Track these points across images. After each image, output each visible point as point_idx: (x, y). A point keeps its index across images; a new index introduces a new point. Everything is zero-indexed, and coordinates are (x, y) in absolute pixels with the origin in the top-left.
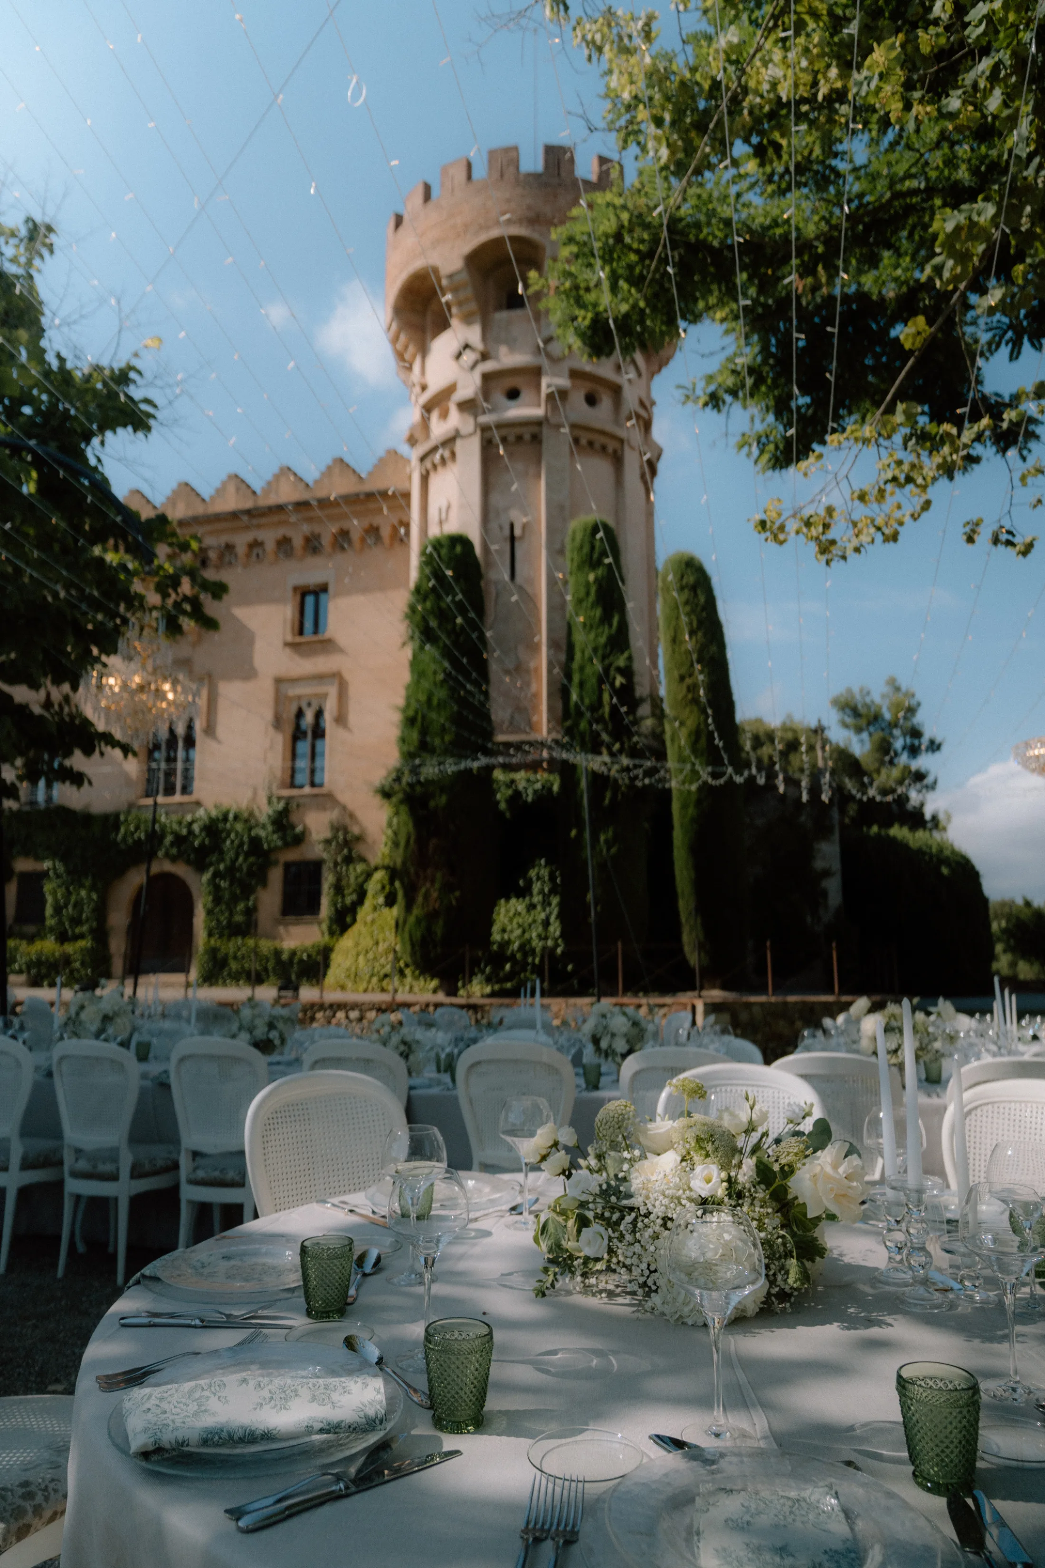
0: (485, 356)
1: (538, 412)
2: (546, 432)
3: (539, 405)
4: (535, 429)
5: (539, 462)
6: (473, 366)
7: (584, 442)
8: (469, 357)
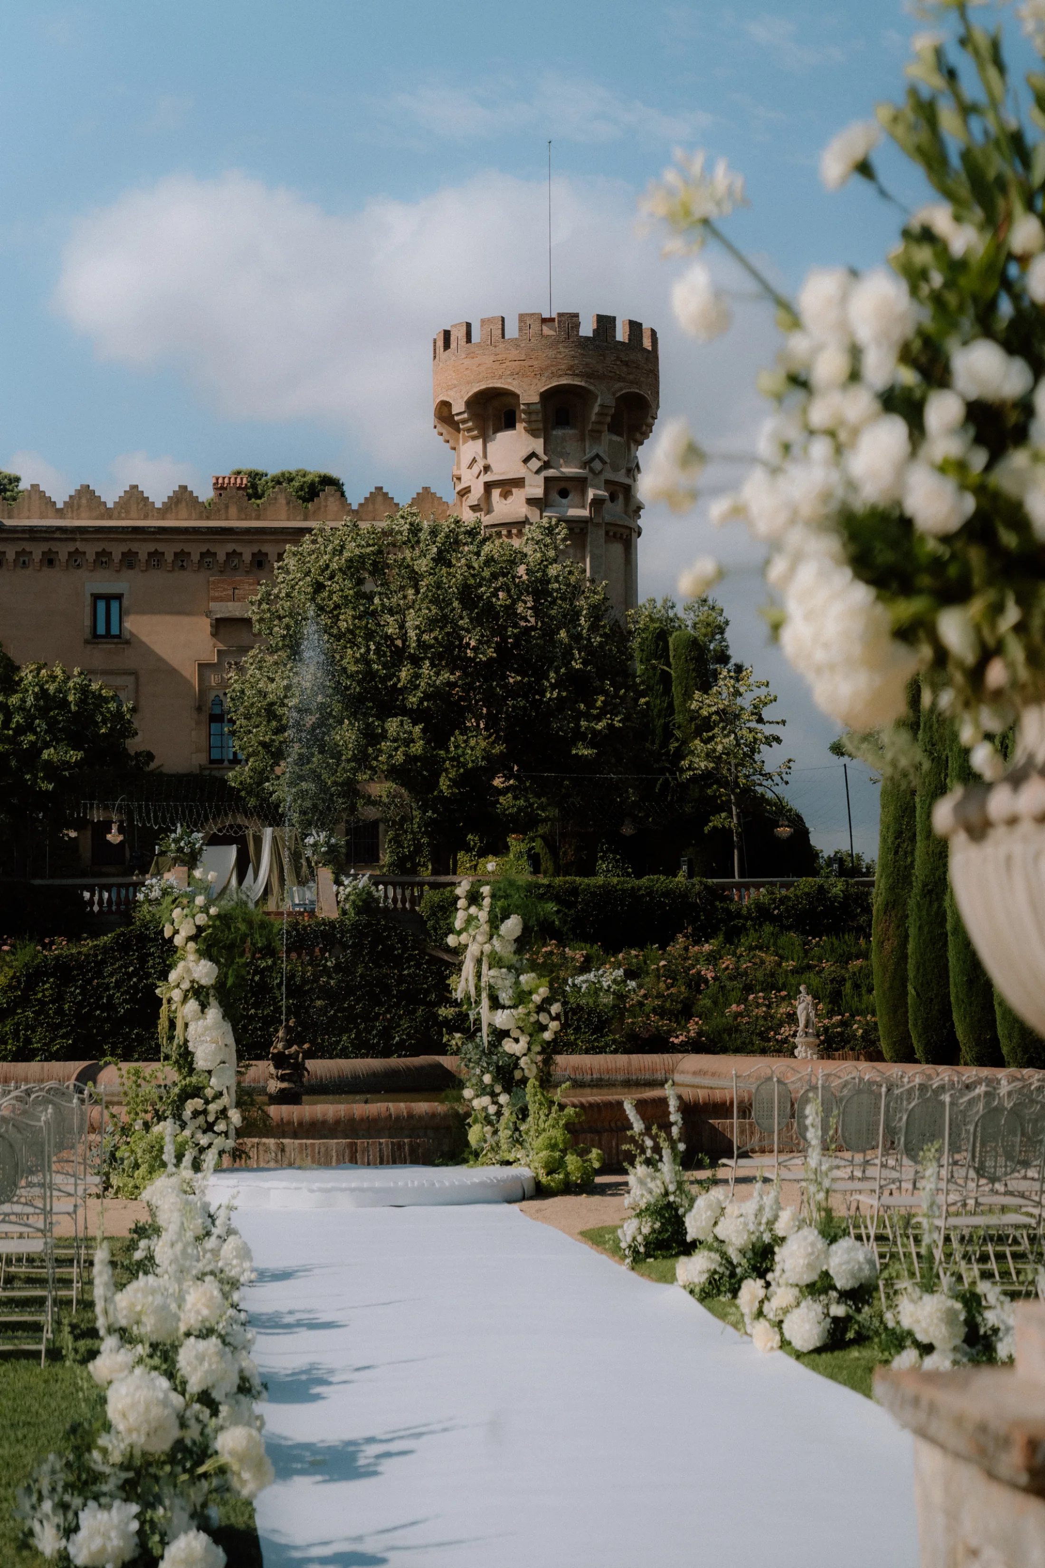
0: (546, 465)
1: (585, 513)
2: (590, 528)
3: (583, 507)
4: (582, 525)
5: (583, 547)
6: (538, 472)
7: (611, 534)
8: (535, 464)
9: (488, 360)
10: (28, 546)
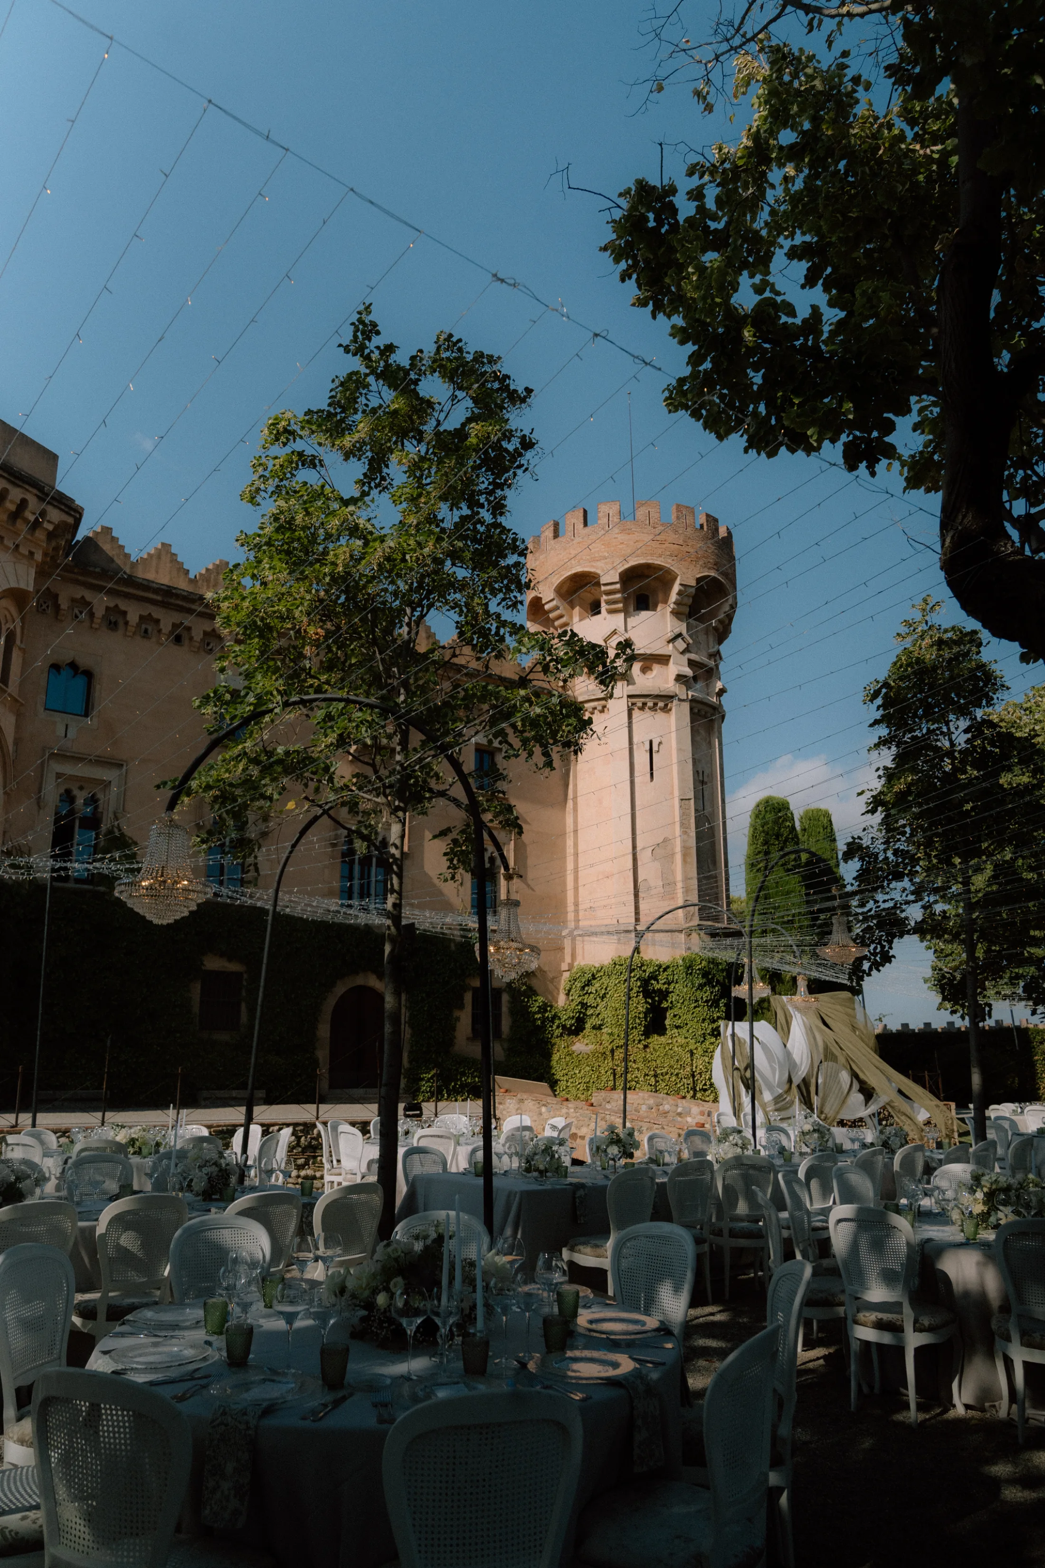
0: (691, 648)
6: (683, 653)
8: (681, 645)
9: (647, 538)
10: (157, 613)
